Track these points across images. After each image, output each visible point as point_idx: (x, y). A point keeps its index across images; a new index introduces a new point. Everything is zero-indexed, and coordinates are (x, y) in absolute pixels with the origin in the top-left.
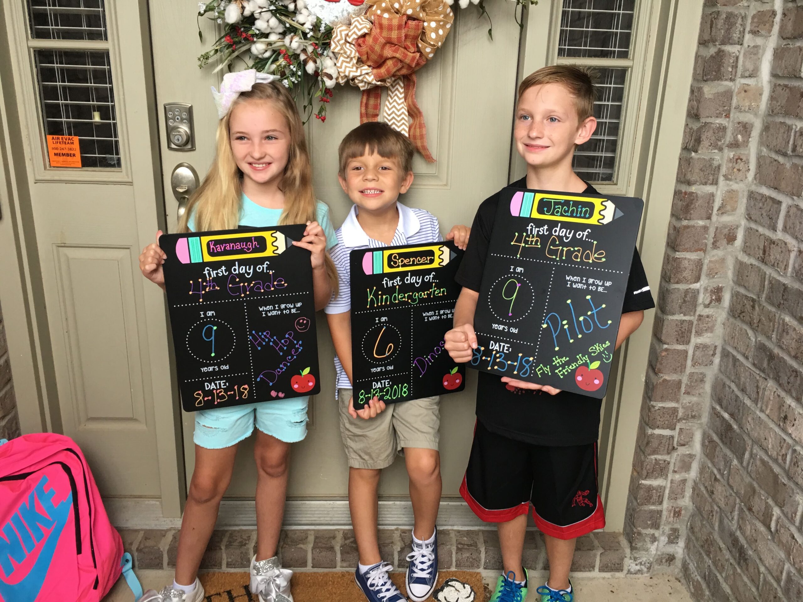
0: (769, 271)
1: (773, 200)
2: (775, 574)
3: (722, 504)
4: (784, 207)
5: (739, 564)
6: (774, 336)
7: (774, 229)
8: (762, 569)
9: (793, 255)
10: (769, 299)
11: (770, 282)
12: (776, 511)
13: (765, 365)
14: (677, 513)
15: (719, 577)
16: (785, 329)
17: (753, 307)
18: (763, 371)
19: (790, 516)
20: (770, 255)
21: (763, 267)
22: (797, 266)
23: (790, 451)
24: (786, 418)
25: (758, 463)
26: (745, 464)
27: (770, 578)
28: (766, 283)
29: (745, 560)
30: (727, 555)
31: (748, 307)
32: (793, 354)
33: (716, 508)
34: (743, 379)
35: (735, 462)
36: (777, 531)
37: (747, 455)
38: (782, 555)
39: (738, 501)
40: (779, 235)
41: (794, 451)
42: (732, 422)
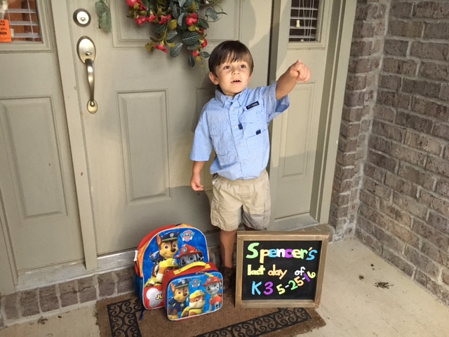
0: (402, 76)
1: (402, 42)
2: (421, 216)
3: (381, 195)
4: (410, 44)
5: (396, 219)
6: (409, 107)
7: (405, 56)
8: (412, 217)
9: (418, 66)
10: (404, 90)
11: (404, 81)
12: (419, 187)
13: (404, 122)
14: (353, 207)
15: (383, 229)
16: (417, 102)
17: (394, 96)
18: (403, 125)
19: (428, 187)
20: (402, 69)
21: (399, 75)
22: (421, 70)
23: (426, 158)
24: (421, 143)
25: (405, 169)
26: (396, 172)
27: (418, 219)
28: (402, 82)
29: (400, 216)
30: (387, 217)
31: (390, 97)
32: (423, 112)
33: (377, 198)
34: (389, 132)
35: (389, 172)
36: (420, 196)
37: (397, 168)
38: (425, 206)
39: (392, 190)
40: (408, 57)
41: (428, 157)
42: (384, 154)
